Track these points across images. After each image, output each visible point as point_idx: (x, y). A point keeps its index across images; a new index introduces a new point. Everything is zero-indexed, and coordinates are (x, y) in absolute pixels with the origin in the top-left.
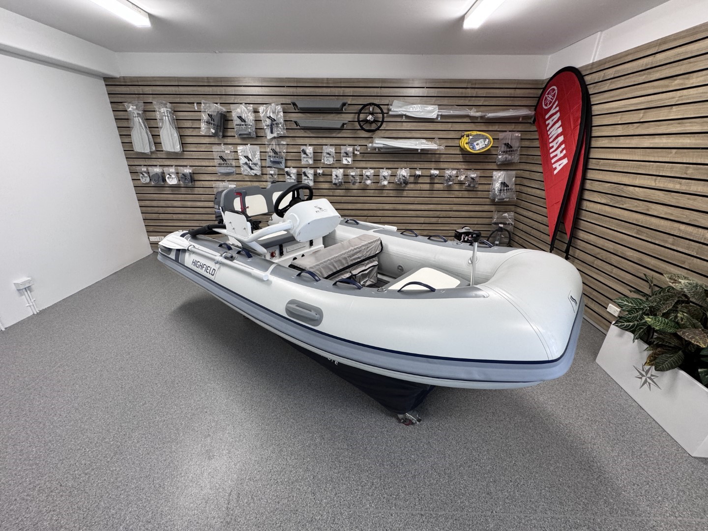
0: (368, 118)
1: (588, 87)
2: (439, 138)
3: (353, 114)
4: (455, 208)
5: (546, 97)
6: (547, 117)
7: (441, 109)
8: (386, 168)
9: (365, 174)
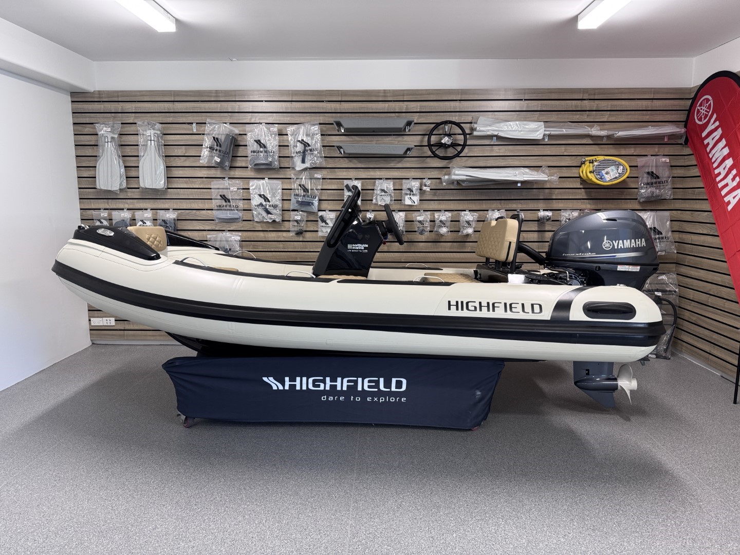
0: (443, 141)
2: (549, 167)
3: (420, 137)
5: (698, 110)
6: (704, 135)
7: (549, 127)
8: (470, 211)
9: (438, 219)
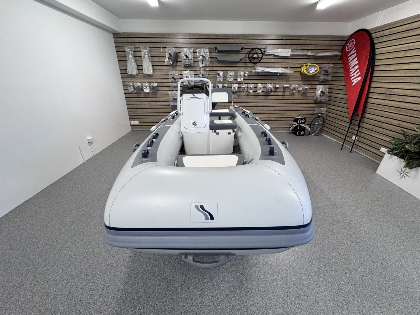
0: (254, 56)
1: (374, 39)
2: (290, 67)
3: (246, 54)
4: (295, 105)
5: (348, 45)
6: (348, 56)
7: (293, 51)
8: (261, 84)
9: (250, 87)
